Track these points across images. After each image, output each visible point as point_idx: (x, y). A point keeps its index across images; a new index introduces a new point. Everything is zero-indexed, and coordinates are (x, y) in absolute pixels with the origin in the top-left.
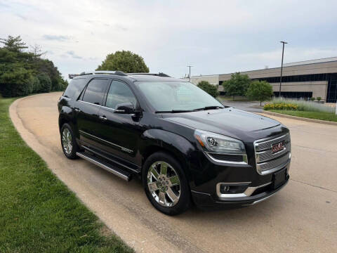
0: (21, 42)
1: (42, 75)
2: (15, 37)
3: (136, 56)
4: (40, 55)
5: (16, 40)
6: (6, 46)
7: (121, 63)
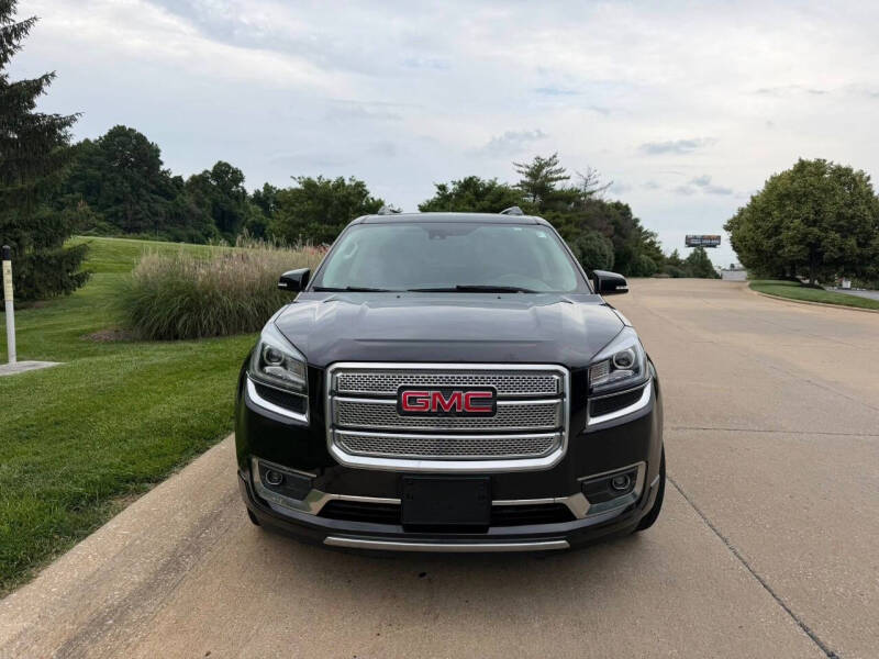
0: (557, 167)
1: (591, 239)
2: (546, 157)
3: (843, 174)
4: (591, 193)
5: (547, 164)
6: (528, 180)
7: (788, 196)
